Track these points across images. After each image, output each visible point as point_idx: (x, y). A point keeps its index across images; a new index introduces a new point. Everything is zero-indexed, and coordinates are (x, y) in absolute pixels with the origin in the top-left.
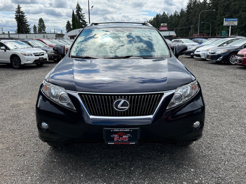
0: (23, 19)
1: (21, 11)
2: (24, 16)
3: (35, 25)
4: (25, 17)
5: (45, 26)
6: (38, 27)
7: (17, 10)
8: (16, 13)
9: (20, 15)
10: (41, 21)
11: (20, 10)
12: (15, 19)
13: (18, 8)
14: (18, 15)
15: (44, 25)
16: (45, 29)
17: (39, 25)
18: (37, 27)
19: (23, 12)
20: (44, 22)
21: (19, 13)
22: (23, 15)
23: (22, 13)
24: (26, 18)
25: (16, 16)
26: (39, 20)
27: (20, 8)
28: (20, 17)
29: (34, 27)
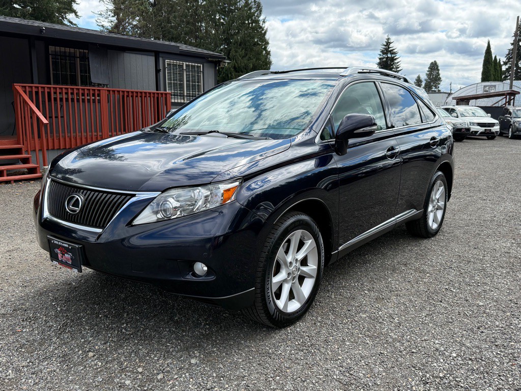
0: (392, 65)
1: (392, 49)
2: (396, 59)
3: (419, 77)
4: (396, 61)
5: (440, 78)
6: (426, 80)
7: (384, 47)
8: (381, 53)
9: (388, 57)
10: (434, 67)
11: (389, 48)
12: (377, 66)
13: (385, 44)
14: (384, 58)
15: (439, 75)
16: (439, 84)
17: (429, 75)
18: (423, 80)
19: (395, 51)
20: (438, 70)
21: (386, 54)
22: (394, 57)
23: (392, 52)
24: (398, 63)
25: (380, 59)
26: (429, 66)
27: (390, 43)
28: (386, 61)
29: (416, 80)
